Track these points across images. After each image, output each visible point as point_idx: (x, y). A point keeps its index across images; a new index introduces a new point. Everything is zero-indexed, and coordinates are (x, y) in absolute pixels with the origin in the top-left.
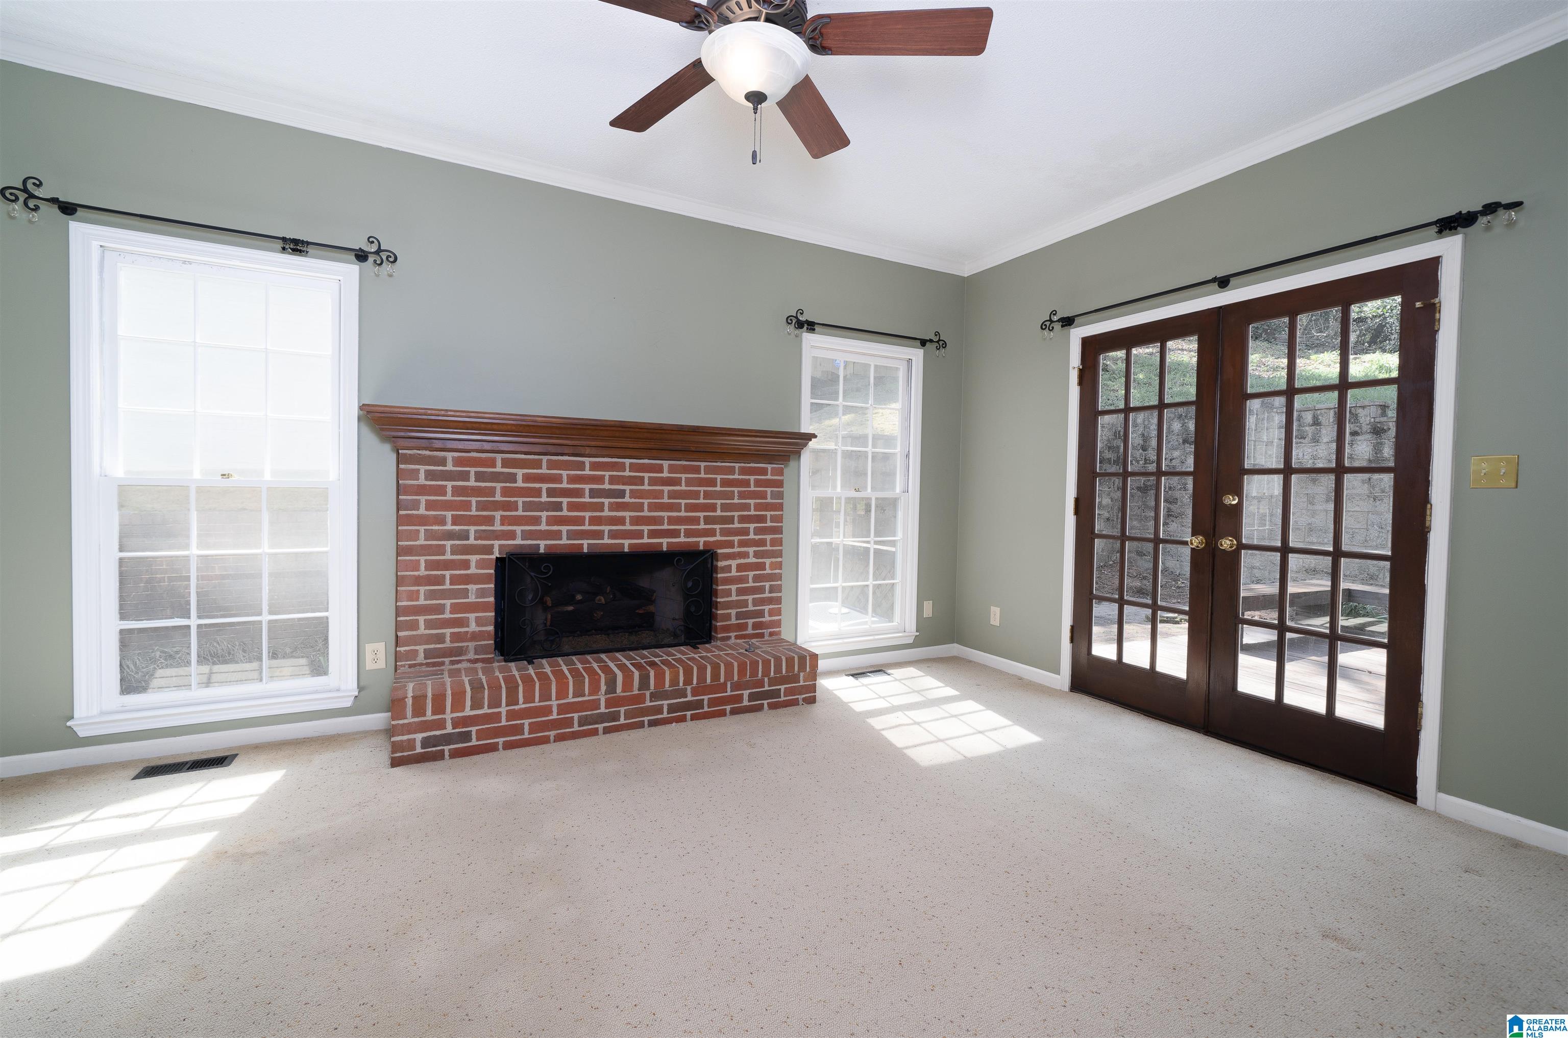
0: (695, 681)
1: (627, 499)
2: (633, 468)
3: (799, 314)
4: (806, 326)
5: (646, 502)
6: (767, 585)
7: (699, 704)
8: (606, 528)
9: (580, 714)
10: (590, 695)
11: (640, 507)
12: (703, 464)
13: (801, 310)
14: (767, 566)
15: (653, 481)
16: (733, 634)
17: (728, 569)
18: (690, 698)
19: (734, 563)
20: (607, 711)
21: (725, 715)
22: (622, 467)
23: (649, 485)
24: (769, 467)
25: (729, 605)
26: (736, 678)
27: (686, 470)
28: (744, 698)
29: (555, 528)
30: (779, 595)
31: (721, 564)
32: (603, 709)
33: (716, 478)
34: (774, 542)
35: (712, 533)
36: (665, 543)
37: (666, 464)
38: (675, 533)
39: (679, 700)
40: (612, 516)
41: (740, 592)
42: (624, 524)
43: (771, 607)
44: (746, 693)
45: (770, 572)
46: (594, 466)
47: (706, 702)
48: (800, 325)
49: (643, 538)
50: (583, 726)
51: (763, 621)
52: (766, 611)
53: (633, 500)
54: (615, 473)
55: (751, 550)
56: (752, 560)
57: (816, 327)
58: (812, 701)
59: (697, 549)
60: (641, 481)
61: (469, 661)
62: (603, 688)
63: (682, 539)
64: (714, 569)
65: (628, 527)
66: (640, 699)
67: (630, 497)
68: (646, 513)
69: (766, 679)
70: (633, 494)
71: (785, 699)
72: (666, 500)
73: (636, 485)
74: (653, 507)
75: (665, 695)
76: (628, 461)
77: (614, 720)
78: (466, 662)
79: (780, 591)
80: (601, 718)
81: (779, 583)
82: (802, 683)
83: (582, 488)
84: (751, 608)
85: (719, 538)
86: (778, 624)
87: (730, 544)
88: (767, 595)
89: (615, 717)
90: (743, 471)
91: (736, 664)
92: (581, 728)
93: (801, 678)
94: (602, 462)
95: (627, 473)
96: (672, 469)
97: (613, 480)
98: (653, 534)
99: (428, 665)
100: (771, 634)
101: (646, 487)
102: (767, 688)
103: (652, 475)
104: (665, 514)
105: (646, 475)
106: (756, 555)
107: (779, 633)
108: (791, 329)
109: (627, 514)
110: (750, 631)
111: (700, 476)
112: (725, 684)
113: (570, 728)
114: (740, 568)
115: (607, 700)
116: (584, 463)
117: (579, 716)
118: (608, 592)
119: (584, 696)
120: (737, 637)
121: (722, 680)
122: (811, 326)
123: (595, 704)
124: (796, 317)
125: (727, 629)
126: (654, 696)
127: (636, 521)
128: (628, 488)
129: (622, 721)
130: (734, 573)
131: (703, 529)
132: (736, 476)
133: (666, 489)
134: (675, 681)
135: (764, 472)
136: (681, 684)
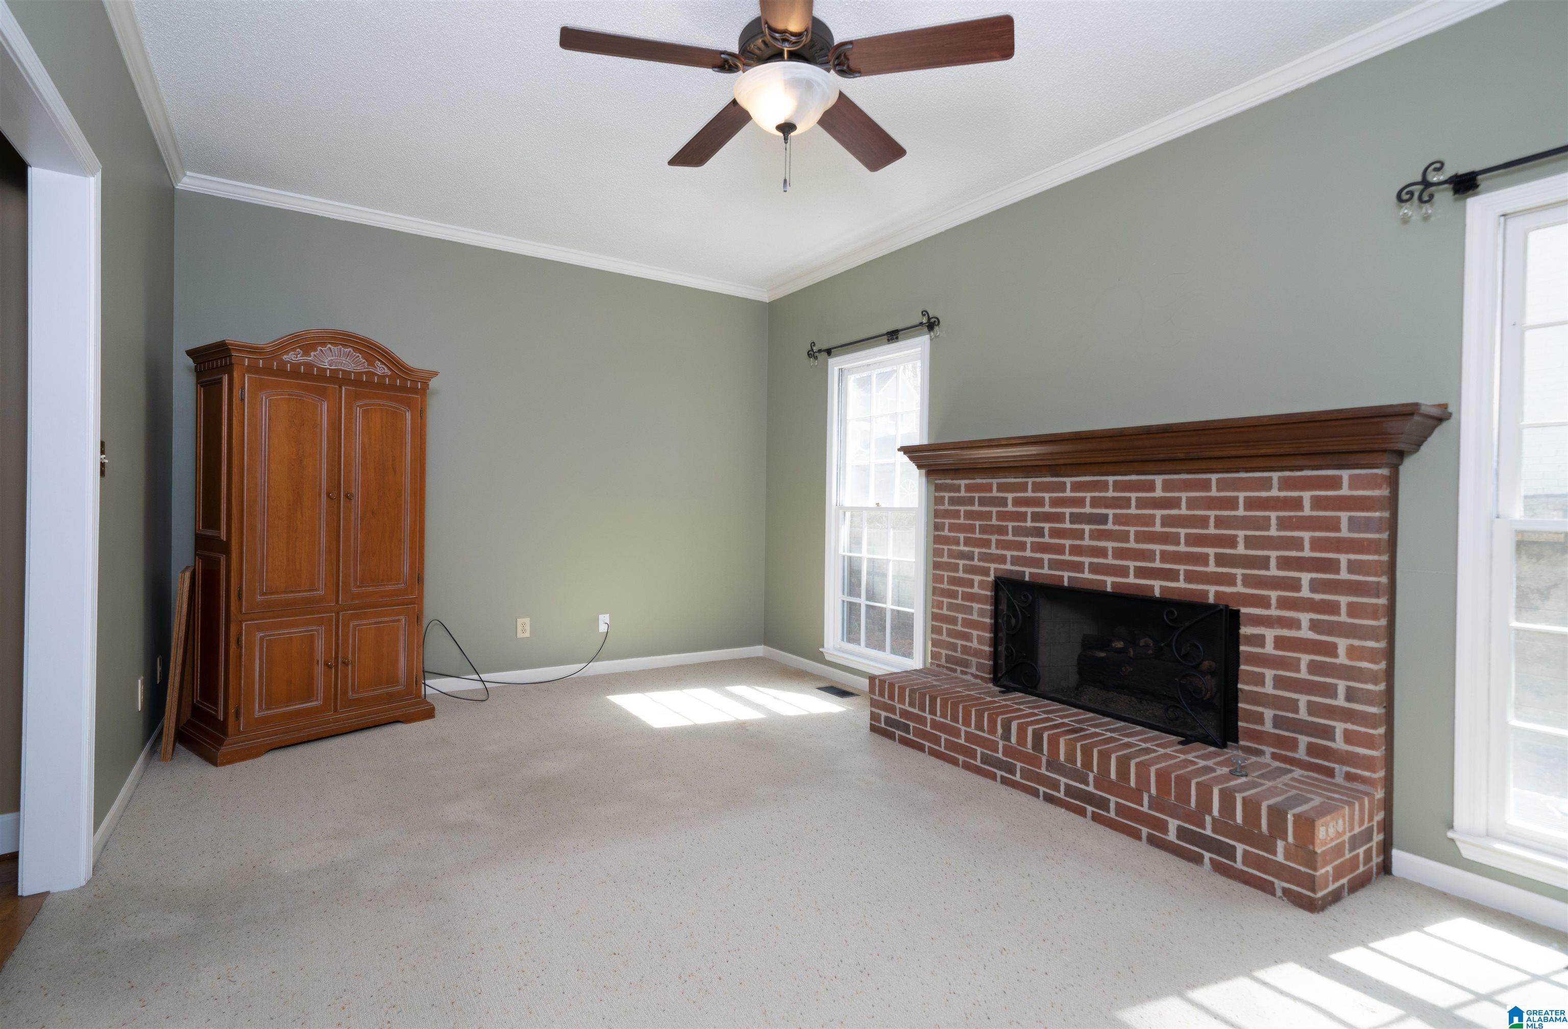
0: (1096, 768)
1: (1110, 526)
2: (1117, 487)
5: (1132, 530)
8: (1087, 560)
11: (1124, 537)
12: (1214, 477)
14: (1341, 651)
15: (1141, 503)
17: (1259, 640)
19: (1270, 634)
22: (1104, 486)
23: (1137, 508)
24: (1345, 474)
25: (1259, 701)
26: (1154, 792)
27: (1187, 486)
29: (1038, 555)
31: (1246, 630)
33: (1237, 498)
35: (1230, 580)
36: (1157, 587)
37: (1159, 479)
38: (1171, 575)
40: (1093, 547)
41: (1282, 683)
42: (1105, 556)
44: (1173, 824)
46: (1075, 487)
47: (1112, 806)
49: (1130, 578)
53: (1117, 527)
54: (1097, 494)
55: (1304, 618)
56: (1306, 635)
58: (1304, 903)
59: (1206, 602)
60: (1126, 503)
61: (972, 675)
62: (1000, 730)
63: (1181, 584)
64: (1234, 639)
65: (1110, 561)
66: (1036, 761)
67: (1114, 524)
68: (1132, 544)
70: (1118, 519)
72: (1158, 528)
73: (1120, 508)
74: (1142, 537)
76: (1111, 479)
78: (969, 675)
80: (999, 764)
81: (1370, 687)
82: (1280, 858)
83: (1063, 512)
84: (1302, 713)
85: (1240, 588)
87: (1264, 602)
90: (1288, 484)
91: (1153, 770)
93: (1279, 848)
94: (1084, 482)
95: (1110, 494)
96: (1167, 486)
97: (1095, 502)
98: (1141, 572)
99: (947, 668)
101: (1133, 511)
103: (1141, 495)
104: (1157, 548)
105: (1133, 496)
106: (1314, 628)
109: (1110, 545)
110: (1302, 755)
111: (1210, 494)
114: (1281, 643)
116: (1065, 483)
121: (1133, 785)
125: (1258, 736)
126: (1050, 765)
127: (1120, 554)
128: (1110, 512)
130: (1269, 649)
131: (1215, 572)
132: (1275, 493)
133: (1159, 513)
135: (1332, 484)
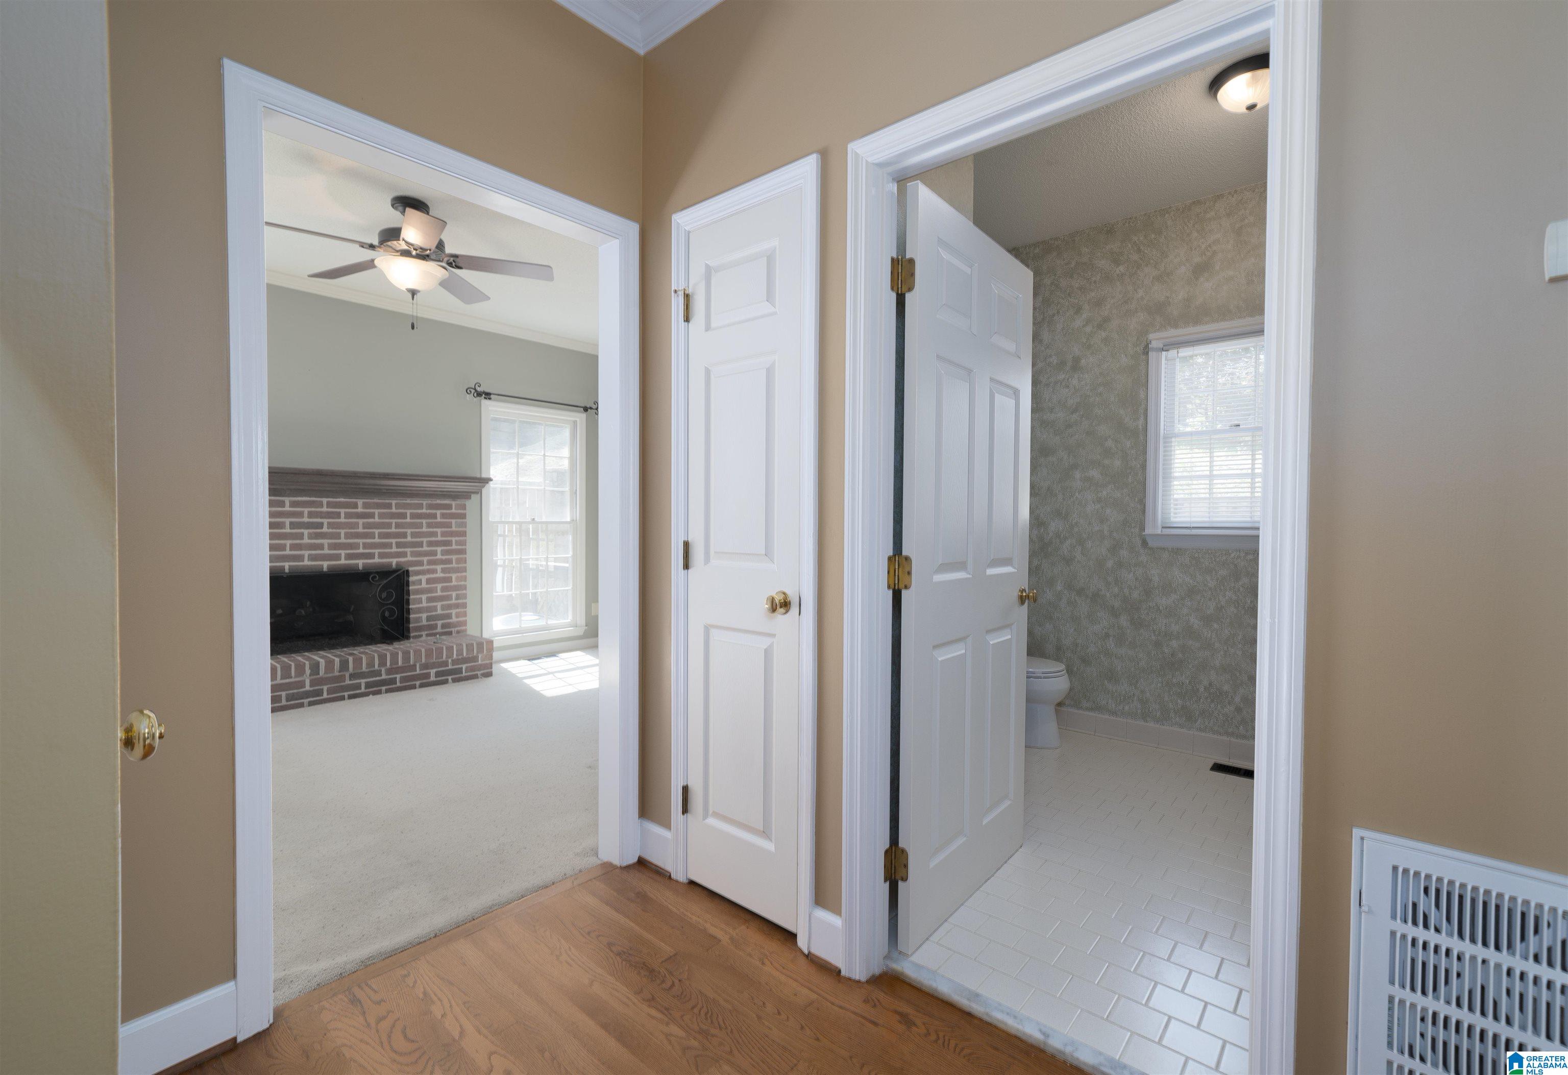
0: (388, 664)
1: (325, 529)
2: (329, 505)
3: (477, 386)
4: (484, 395)
5: (343, 532)
6: (454, 594)
7: (393, 681)
8: (306, 553)
9: (287, 692)
10: (296, 677)
11: (337, 536)
12: (394, 502)
13: (478, 383)
14: (454, 579)
15: (349, 516)
16: (424, 633)
17: (419, 582)
18: (384, 677)
19: (424, 578)
20: (311, 689)
21: (415, 688)
22: (319, 505)
23: (345, 518)
24: (454, 503)
25: (420, 610)
26: (423, 661)
27: (378, 506)
28: (431, 675)
30: (464, 601)
31: (411, 579)
32: (308, 688)
33: (406, 513)
34: (459, 561)
35: (404, 555)
36: (360, 563)
37: (360, 502)
38: (370, 556)
39: (374, 679)
40: (311, 544)
41: (429, 600)
42: (322, 549)
43: (458, 610)
44: (433, 672)
45: (456, 583)
46: (293, 504)
47: (398, 680)
48: (479, 394)
49: (341, 560)
50: (290, 701)
51: (451, 622)
52: (453, 615)
53: (331, 531)
54: (313, 509)
55: (439, 568)
56: (440, 575)
57: (492, 396)
58: (489, 675)
59: (391, 568)
60: (337, 515)
62: (308, 671)
63: (376, 560)
64: (406, 583)
65: (326, 552)
66: (341, 678)
67: (328, 528)
68: (343, 541)
69: (450, 661)
70: (331, 526)
71: (467, 674)
72: (361, 530)
73: (333, 518)
74: (349, 536)
75: (362, 675)
76: (325, 500)
77: (318, 696)
79: (466, 598)
80: (307, 694)
81: (464, 592)
82: (480, 662)
84: (439, 612)
85: (409, 558)
86: (464, 623)
87: (421, 563)
88: (454, 601)
89: (319, 693)
90: (430, 507)
91: (423, 650)
92: (289, 703)
93: (479, 659)
94: (301, 501)
95: (325, 509)
96: (365, 506)
97: (311, 515)
98: (349, 556)
100: (458, 632)
101: (342, 520)
102: (450, 667)
103: (347, 510)
104: (360, 541)
105: (342, 511)
106: (443, 571)
107: (466, 630)
108: (469, 397)
109: (325, 542)
110: (439, 630)
111: (391, 511)
112: (415, 666)
113: (279, 703)
114: (429, 581)
115: (311, 681)
116: (283, 501)
117: (286, 694)
118: (308, 606)
119: (291, 677)
120: (427, 635)
121: (412, 663)
122: (488, 395)
123: (302, 684)
124: (475, 389)
125: (420, 629)
126: (352, 676)
127: (334, 547)
128: (325, 521)
129: (325, 696)
130: (424, 585)
131: (396, 552)
132: (424, 511)
133: (361, 521)
134: (371, 664)
135: (449, 507)
136: (376, 667)
